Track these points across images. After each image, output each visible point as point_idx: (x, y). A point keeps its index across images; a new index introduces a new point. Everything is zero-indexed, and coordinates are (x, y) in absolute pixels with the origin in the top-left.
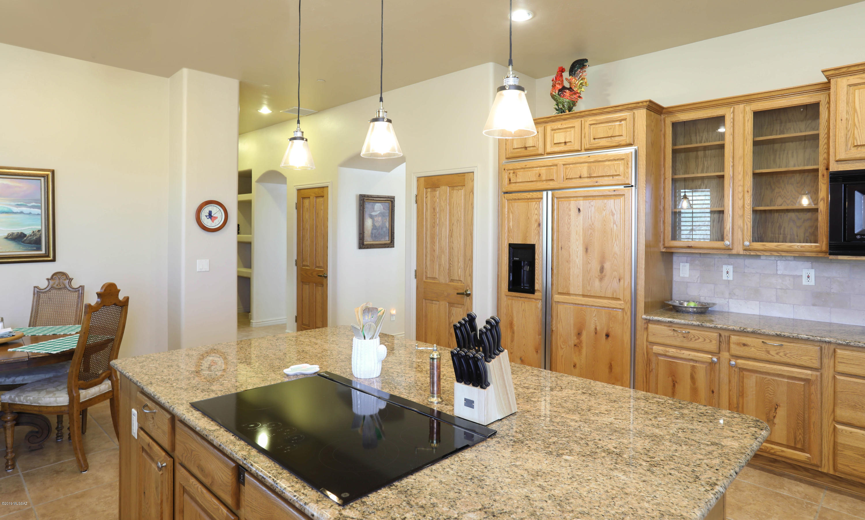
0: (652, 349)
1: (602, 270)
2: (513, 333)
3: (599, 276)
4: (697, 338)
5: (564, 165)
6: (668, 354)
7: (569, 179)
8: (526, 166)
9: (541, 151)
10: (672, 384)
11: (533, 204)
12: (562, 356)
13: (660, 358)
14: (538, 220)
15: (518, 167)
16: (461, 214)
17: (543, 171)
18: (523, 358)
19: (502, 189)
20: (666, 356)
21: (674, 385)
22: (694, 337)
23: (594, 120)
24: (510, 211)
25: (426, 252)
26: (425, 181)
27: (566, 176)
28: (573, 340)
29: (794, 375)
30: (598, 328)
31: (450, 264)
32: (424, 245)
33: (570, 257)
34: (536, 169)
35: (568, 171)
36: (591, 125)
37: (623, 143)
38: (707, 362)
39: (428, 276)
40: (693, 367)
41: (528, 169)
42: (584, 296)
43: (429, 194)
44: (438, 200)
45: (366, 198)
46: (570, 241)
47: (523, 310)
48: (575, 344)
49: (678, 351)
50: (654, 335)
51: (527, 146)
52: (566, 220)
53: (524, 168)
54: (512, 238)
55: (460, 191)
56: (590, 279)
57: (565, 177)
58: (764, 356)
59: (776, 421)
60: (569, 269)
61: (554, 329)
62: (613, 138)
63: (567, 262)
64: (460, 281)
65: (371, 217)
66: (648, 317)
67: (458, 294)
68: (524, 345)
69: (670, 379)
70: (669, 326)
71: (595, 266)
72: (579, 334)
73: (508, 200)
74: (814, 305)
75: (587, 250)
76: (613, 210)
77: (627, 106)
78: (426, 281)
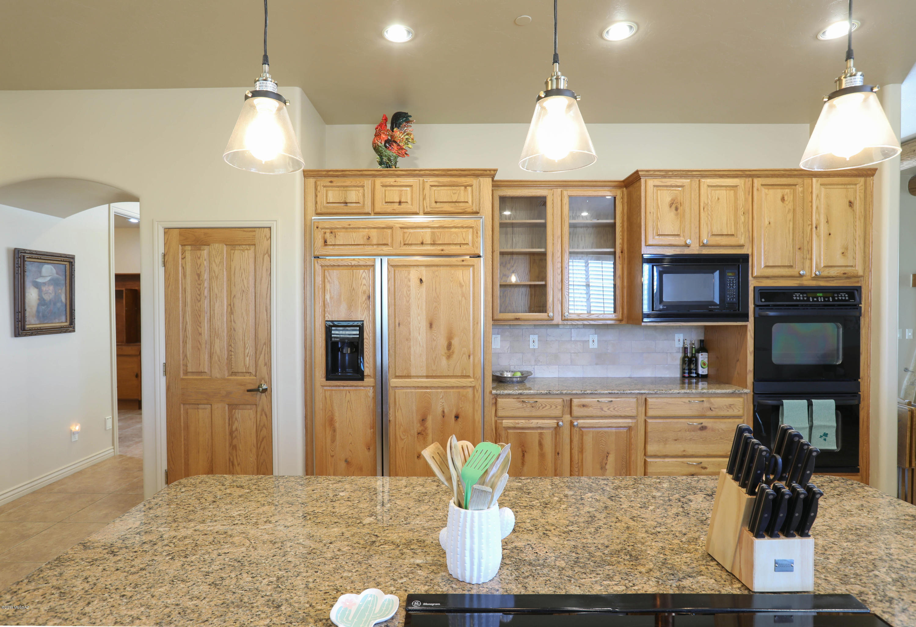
0: (502, 423)
1: (449, 346)
2: (334, 431)
3: (446, 353)
4: (544, 406)
5: (401, 228)
6: (517, 426)
7: (408, 244)
8: (350, 225)
9: (368, 209)
10: (521, 454)
11: (362, 273)
12: (403, 448)
13: (509, 431)
14: (367, 292)
15: (338, 227)
16: (248, 283)
17: (374, 233)
18: (349, 460)
19: (314, 252)
20: (515, 428)
21: (523, 455)
22: (542, 405)
23: (436, 181)
24: (326, 280)
25: (185, 337)
26: (180, 234)
27: (404, 241)
28: (417, 427)
29: (620, 425)
30: (446, 411)
31: (229, 351)
32: (181, 327)
33: (410, 334)
34: (363, 230)
35: (406, 235)
36: (432, 186)
37: (469, 210)
38: (552, 427)
39: (190, 370)
40: (541, 434)
41: (352, 230)
42: (427, 377)
43: (188, 255)
44: (205, 263)
45: (27, 255)
46: (409, 316)
47: (349, 401)
48: (419, 431)
49: (527, 421)
50: (503, 409)
51: (347, 201)
52: (405, 292)
53: (346, 228)
54: (329, 314)
55: (246, 251)
56: (436, 358)
57: (402, 242)
58: (599, 413)
59: (607, 467)
60: (410, 348)
61: (391, 419)
62: (457, 204)
63: (407, 340)
64: (248, 373)
65: (37, 285)
66: (498, 392)
67: (248, 391)
68: (351, 443)
69: (520, 449)
70: (518, 398)
71: (442, 342)
72: (423, 420)
73: (322, 266)
74: (597, 364)
75: (431, 325)
76: (462, 281)
77: (473, 172)
78: (184, 377)
